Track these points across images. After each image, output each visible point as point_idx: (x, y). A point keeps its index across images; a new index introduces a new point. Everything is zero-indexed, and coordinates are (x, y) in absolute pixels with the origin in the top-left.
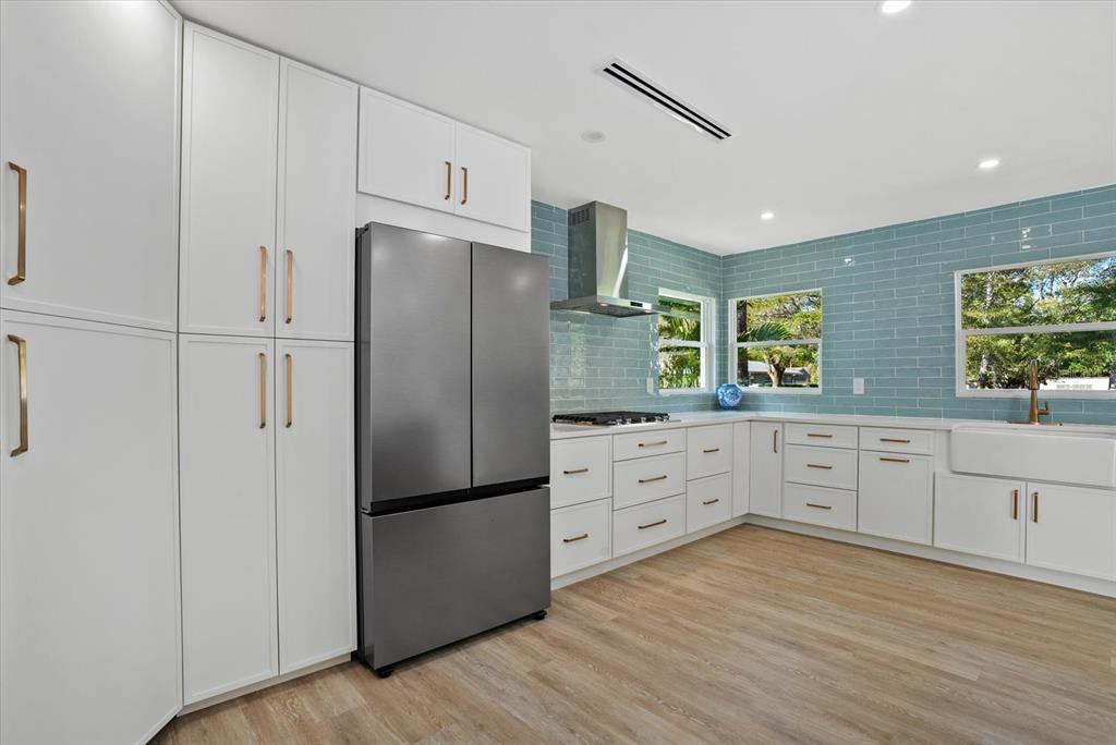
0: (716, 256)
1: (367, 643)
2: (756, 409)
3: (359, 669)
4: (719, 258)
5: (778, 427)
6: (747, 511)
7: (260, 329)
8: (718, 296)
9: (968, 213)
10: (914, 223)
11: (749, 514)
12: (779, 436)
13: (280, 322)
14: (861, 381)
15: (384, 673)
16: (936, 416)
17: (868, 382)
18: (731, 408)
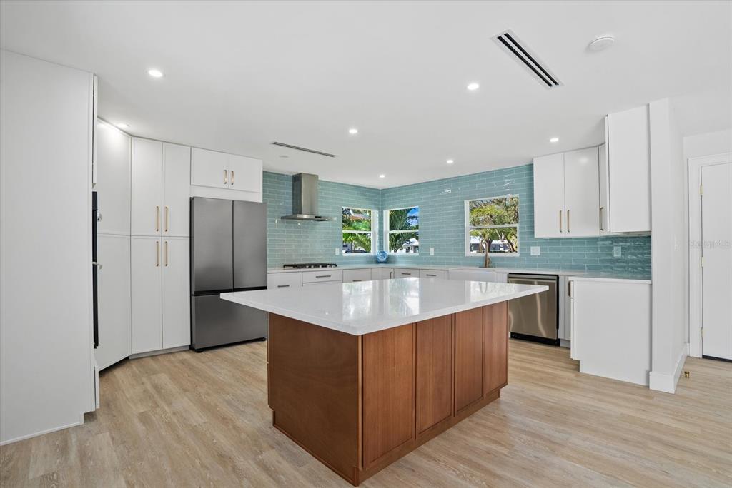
0: (376, 190)
1: (194, 342)
2: (394, 262)
3: (191, 351)
4: (380, 190)
5: (392, 270)
7: (157, 233)
8: (379, 209)
12: (392, 274)
13: (164, 231)
14: (433, 249)
15: (199, 351)
17: (435, 250)
18: (381, 262)
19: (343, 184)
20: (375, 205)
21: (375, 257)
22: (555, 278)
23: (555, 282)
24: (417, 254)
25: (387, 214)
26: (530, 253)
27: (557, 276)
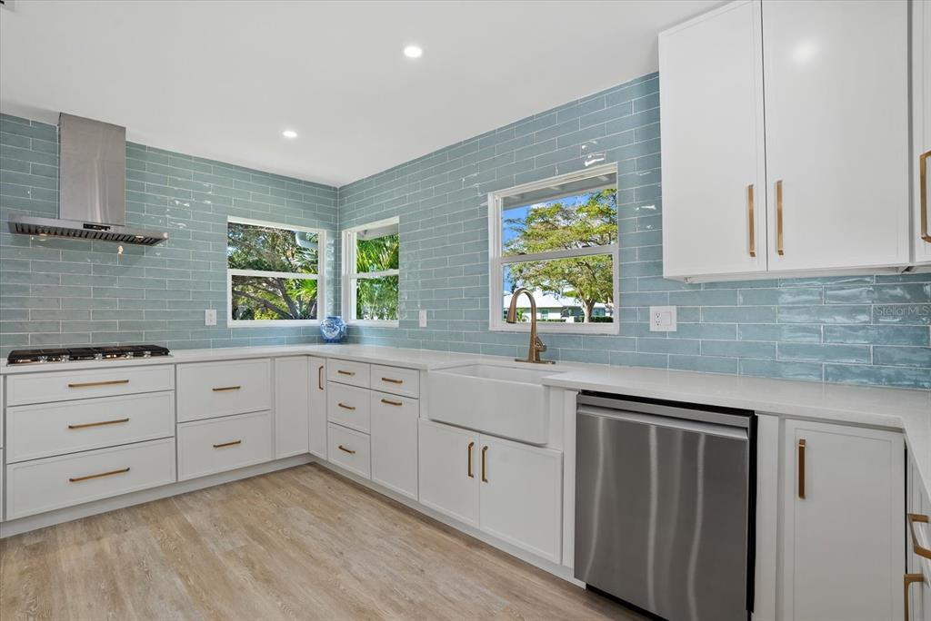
0: (329, 188)
2: (356, 341)
4: (335, 189)
6: (305, 451)
8: (333, 228)
9: (499, 130)
10: (461, 143)
11: (309, 453)
12: (323, 371)
16: (475, 352)
17: (429, 315)
18: (328, 341)
19: (231, 166)
20: (321, 218)
21: (319, 330)
22: (746, 421)
23: (744, 436)
24: (395, 324)
25: (350, 237)
26: (648, 325)
27: (753, 416)
